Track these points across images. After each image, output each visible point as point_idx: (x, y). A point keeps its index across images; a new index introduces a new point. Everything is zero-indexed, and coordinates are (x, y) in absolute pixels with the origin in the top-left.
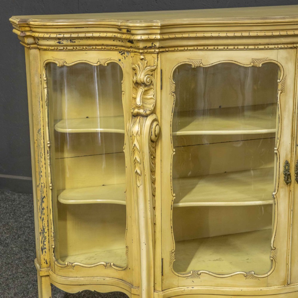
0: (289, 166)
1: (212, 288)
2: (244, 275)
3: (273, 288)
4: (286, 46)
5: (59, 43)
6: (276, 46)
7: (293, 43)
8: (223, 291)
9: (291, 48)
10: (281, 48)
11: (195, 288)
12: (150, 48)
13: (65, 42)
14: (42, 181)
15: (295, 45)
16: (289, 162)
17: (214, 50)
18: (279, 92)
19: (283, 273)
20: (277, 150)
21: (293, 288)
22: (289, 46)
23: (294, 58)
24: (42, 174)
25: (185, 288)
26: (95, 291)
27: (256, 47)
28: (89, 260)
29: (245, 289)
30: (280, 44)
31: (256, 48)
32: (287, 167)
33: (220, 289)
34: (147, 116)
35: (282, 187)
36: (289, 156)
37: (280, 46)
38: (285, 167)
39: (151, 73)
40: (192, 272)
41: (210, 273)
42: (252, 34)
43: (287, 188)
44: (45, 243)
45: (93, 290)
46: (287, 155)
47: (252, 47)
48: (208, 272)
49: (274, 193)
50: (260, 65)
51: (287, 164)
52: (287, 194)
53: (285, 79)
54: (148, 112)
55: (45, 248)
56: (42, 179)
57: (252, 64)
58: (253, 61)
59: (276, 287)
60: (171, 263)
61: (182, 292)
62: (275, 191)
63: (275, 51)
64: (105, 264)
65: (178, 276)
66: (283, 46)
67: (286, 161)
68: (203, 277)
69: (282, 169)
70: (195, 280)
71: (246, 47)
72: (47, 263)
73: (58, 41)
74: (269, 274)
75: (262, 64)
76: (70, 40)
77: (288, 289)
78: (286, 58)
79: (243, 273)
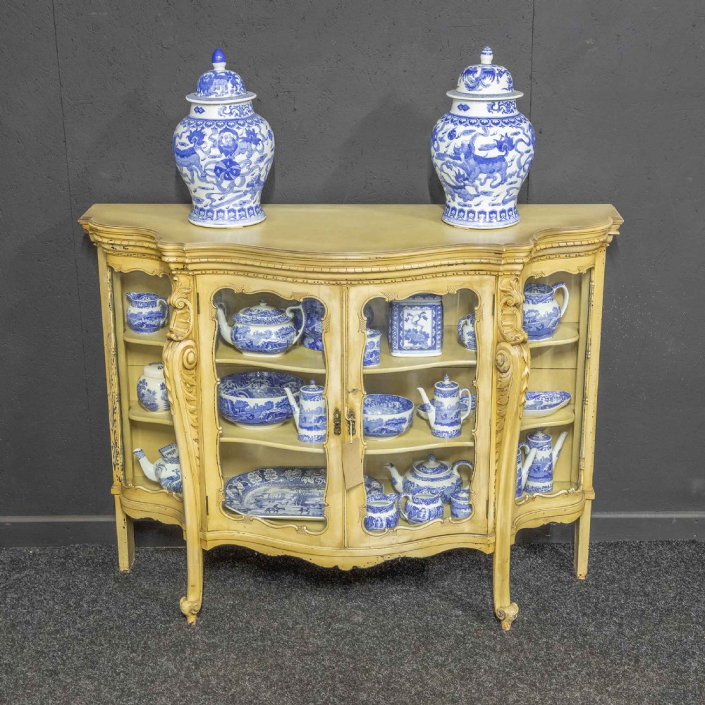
0: (340, 415)
1: (262, 538)
2: (295, 529)
3: (326, 549)
5: (113, 248)
8: (273, 543)
9: (334, 285)
11: (247, 535)
12: (183, 269)
13: (118, 248)
14: (113, 390)
16: (340, 409)
17: (254, 277)
18: (324, 331)
19: (338, 534)
20: (325, 395)
21: (351, 552)
22: (331, 282)
23: (338, 295)
25: (235, 533)
26: (157, 520)
29: (296, 545)
30: (319, 279)
31: (294, 281)
32: (337, 415)
33: (270, 539)
34: (180, 341)
35: (333, 437)
36: (340, 403)
37: (319, 282)
38: (335, 415)
39: (185, 296)
40: (244, 516)
41: (263, 521)
43: (337, 438)
44: (118, 459)
45: (155, 519)
46: (336, 402)
47: (291, 279)
49: (324, 443)
50: (302, 300)
51: (337, 411)
52: (340, 445)
53: (330, 317)
55: (118, 464)
56: (113, 387)
57: (293, 298)
58: (294, 294)
59: (331, 548)
61: (231, 536)
63: (316, 287)
65: (228, 518)
66: (323, 282)
67: (336, 408)
68: (255, 524)
69: (332, 417)
70: (248, 526)
71: (285, 279)
72: (120, 481)
73: (111, 246)
74: (322, 532)
75: (304, 299)
76: (124, 246)
77: (343, 552)
78: (330, 295)
79: (296, 527)
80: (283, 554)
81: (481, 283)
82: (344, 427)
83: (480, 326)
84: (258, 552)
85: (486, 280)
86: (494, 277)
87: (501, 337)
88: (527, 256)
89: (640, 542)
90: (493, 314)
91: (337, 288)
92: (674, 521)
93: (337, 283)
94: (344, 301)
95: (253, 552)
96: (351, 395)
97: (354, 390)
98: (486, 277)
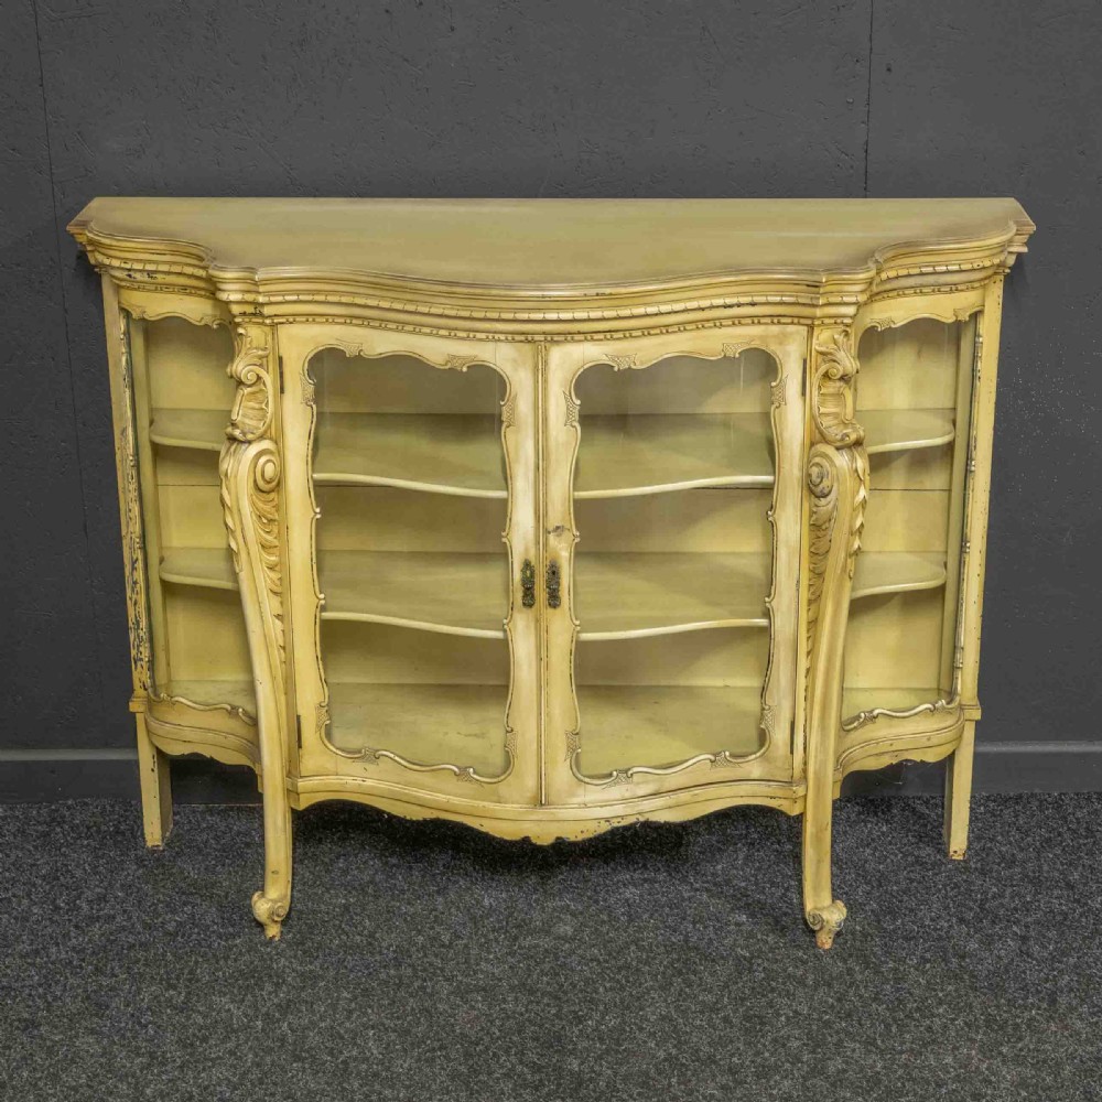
0: (532, 571)
1: (397, 788)
2: (455, 773)
3: (508, 807)
4: (509, 337)
5: (130, 276)
6: (490, 336)
7: (526, 333)
9: (522, 341)
10: (501, 341)
11: (369, 783)
12: (254, 314)
13: (138, 276)
14: (131, 529)
16: (533, 564)
17: (380, 328)
18: (505, 425)
19: (530, 782)
20: (507, 537)
21: (552, 813)
23: (530, 364)
25: (349, 780)
26: (211, 757)
29: (455, 800)
31: (452, 334)
32: (528, 572)
33: (411, 791)
34: (250, 442)
35: (520, 611)
36: (532, 552)
37: (497, 336)
38: (524, 572)
39: (259, 362)
40: (363, 751)
41: (397, 758)
43: (529, 614)
44: (141, 649)
46: (527, 550)
47: (445, 333)
48: (392, 756)
49: (505, 621)
50: (465, 369)
51: (527, 565)
52: (532, 625)
53: (513, 400)
54: (252, 437)
55: (141, 660)
56: (131, 524)
57: (449, 365)
58: (451, 359)
59: (517, 805)
60: (318, 726)
61: (343, 785)
62: (507, 617)
63: (491, 346)
64: (229, 708)
65: (337, 754)
66: (503, 338)
67: (527, 561)
68: (384, 764)
69: (518, 576)
70: (371, 767)
71: (435, 332)
72: (146, 689)
73: (126, 273)
74: (502, 777)
75: (468, 368)
76: (150, 273)
77: (541, 814)
78: (515, 361)
79: (456, 770)
80: (433, 817)
81: (782, 339)
82: (541, 593)
83: (780, 414)
84: (388, 814)
85: (791, 334)
86: (806, 328)
87: (818, 436)
88: (862, 292)
89: (1060, 795)
90: (804, 394)
91: (527, 347)
93: (528, 339)
94: (540, 370)
95: (380, 812)
96: (552, 537)
97: (558, 528)
98: (791, 328)
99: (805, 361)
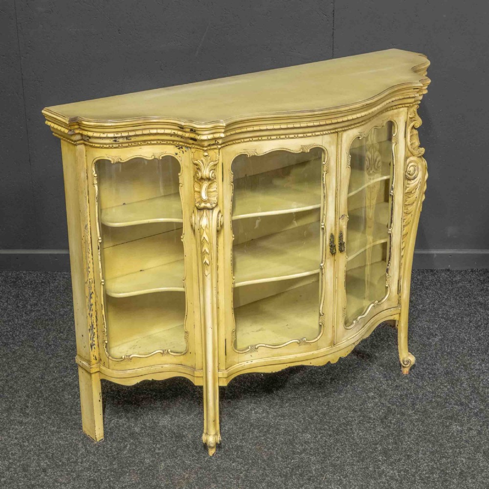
0: (333, 238)
1: (269, 359)
2: (297, 342)
3: (322, 350)
4: (329, 132)
5: (115, 141)
6: (322, 133)
7: (335, 129)
8: (280, 361)
9: (334, 133)
10: (326, 134)
11: (254, 362)
13: (121, 140)
14: (90, 277)
15: (336, 130)
16: (334, 234)
17: (267, 140)
18: (325, 173)
19: (330, 336)
20: (324, 225)
21: (339, 347)
22: (332, 131)
23: (336, 141)
24: (89, 270)
25: (245, 363)
26: (153, 379)
27: (305, 135)
28: (134, 349)
29: (299, 355)
30: (325, 131)
34: (212, 209)
35: (328, 258)
36: (334, 229)
37: (324, 133)
38: (330, 240)
39: (214, 168)
40: (250, 347)
41: (267, 346)
42: (303, 125)
43: (332, 258)
44: (94, 339)
45: (151, 379)
46: (331, 229)
47: (302, 135)
48: (264, 345)
49: (322, 265)
50: (309, 151)
51: (332, 236)
52: (333, 263)
53: (329, 161)
54: (214, 205)
55: (94, 344)
56: (90, 274)
57: (301, 151)
58: (303, 147)
59: (324, 349)
60: (232, 342)
61: (242, 367)
62: (322, 263)
63: (321, 137)
64: (162, 351)
65: (239, 353)
66: (327, 132)
67: (332, 234)
68: (261, 350)
69: (328, 242)
70: (254, 354)
71: (296, 136)
72: (96, 359)
73: (114, 140)
74: (318, 338)
75: (311, 150)
76: (127, 137)
77: (335, 349)
78: (330, 142)
79: (297, 341)
80: (286, 367)
81: (398, 114)
82: (337, 248)
83: (397, 147)
84: (264, 374)
85: (402, 111)
86: (406, 108)
87: (409, 154)
90: (405, 137)
92: (435, 256)
94: (338, 144)
95: (258, 374)
96: (340, 220)
97: (343, 215)
98: (402, 109)
99: (406, 123)
